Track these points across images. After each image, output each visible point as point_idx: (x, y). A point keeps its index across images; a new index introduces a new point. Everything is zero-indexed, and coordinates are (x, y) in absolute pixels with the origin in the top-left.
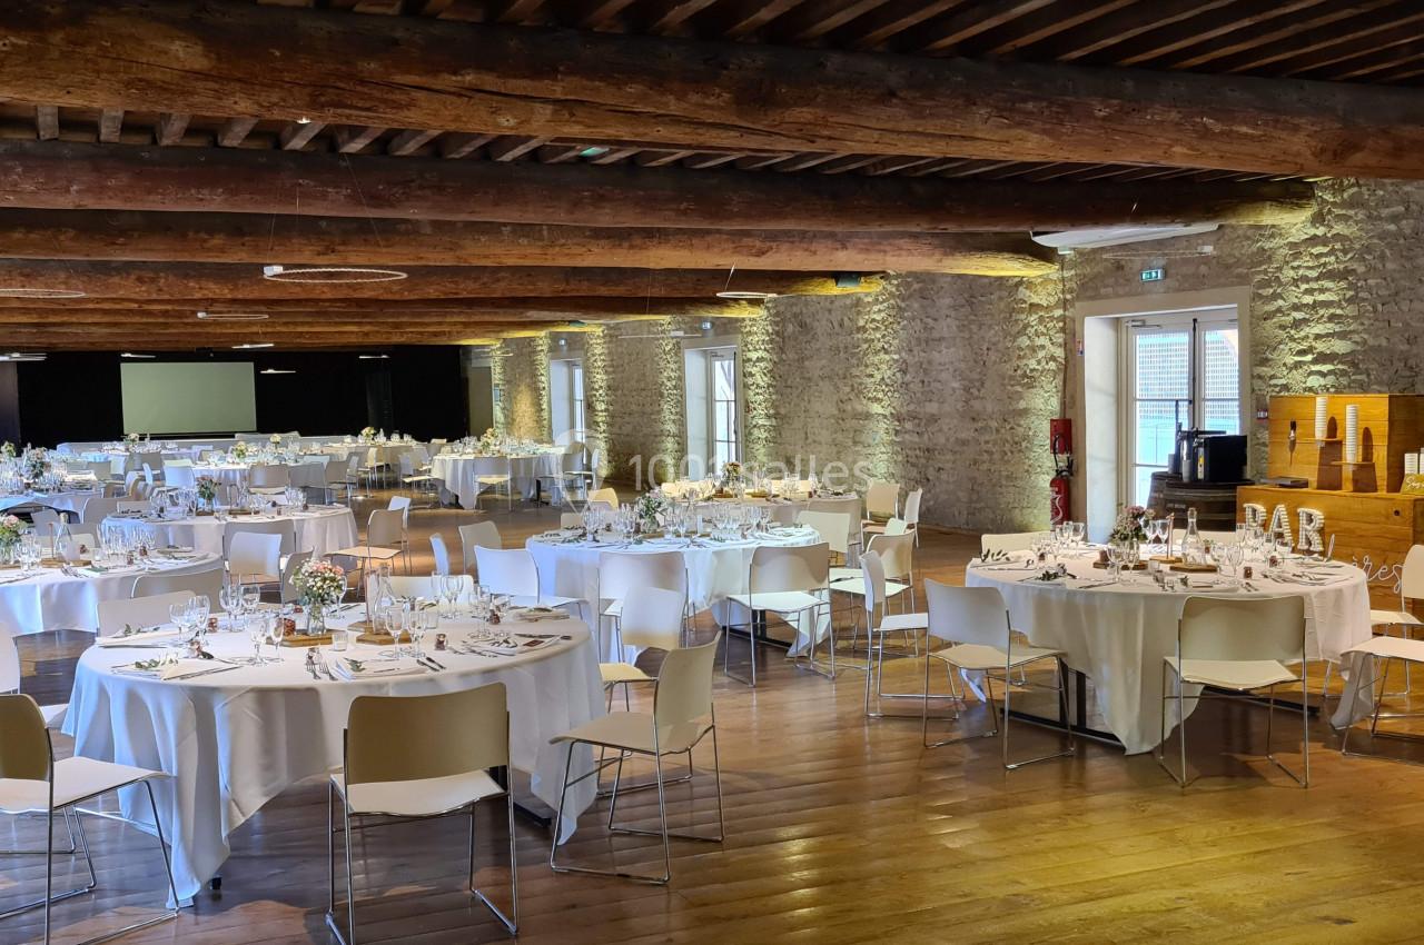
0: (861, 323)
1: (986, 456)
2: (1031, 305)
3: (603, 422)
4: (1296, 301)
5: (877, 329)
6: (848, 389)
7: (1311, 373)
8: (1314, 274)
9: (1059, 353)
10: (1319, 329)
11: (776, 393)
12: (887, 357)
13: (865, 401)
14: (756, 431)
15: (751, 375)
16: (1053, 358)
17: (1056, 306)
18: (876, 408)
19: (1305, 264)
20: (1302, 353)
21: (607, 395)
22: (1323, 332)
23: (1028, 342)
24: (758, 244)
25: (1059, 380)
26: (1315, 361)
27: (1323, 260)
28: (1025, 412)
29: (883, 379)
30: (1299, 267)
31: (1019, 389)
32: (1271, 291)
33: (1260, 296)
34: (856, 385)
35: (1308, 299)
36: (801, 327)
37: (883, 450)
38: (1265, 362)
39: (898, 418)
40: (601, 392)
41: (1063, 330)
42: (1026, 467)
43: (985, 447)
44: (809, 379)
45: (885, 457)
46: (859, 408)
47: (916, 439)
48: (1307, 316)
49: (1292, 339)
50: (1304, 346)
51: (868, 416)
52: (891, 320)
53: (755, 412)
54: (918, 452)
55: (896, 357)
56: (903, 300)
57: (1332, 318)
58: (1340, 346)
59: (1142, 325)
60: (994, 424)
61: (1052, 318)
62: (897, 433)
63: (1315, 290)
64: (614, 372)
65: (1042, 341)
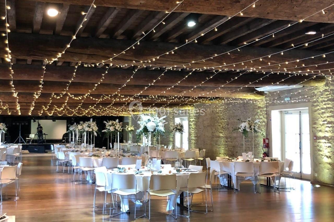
0: (218, 111)
1: (248, 149)
2: (259, 107)
4: (322, 107)
5: (221, 113)
6: (214, 129)
7: (327, 127)
8: (326, 99)
9: (266, 120)
10: (328, 115)
11: (197, 130)
12: (224, 121)
13: (218, 133)
14: (192, 141)
15: (191, 125)
16: (264, 122)
17: (265, 107)
18: (221, 135)
19: (324, 97)
20: (324, 121)
22: (329, 115)
23: (258, 117)
24: (179, 89)
25: (265, 128)
26: (327, 124)
27: (328, 96)
28: (258, 137)
29: (223, 127)
30: (323, 98)
32: (316, 104)
33: (314, 105)
34: (216, 128)
35: (325, 106)
37: (223, 146)
38: (315, 123)
39: (227, 138)
41: (266, 114)
42: (258, 152)
43: (248, 146)
45: (223, 148)
46: (217, 135)
47: (231, 143)
48: (325, 111)
49: (322, 117)
50: (325, 119)
51: (219, 137)
52: (225, 110)
53: (192, 136)
54: (231, 147)
55: (226, 121)
56: (228, 105)
57: (331, 112)
58: (333, 120)
59: (287, 113)
60: (250, 140)
61: (263, 110)
62: (226, 142)
63: (327, 104)
65: (261, 117)
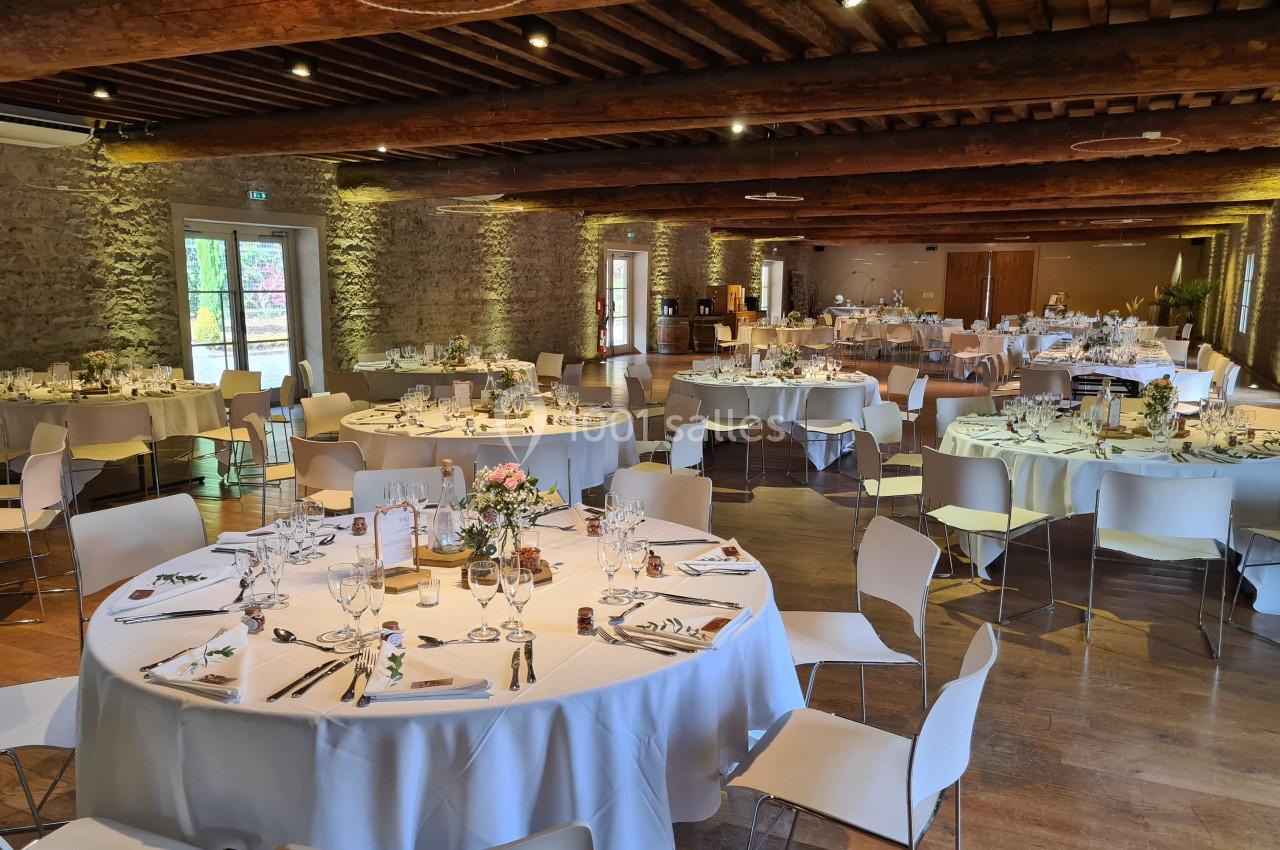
0: (482, 231)
2: (585, 239)
5: (494, 238)
6: (467, 281)
9: (596, 265)
13: (481, 290)
15: (338, 262)
16: (593, 267)
17: (597, 242)
18: (493, 295)
20: (660, 271)
23: (584, 258)
25: (596, 279)
26: (661, 275)
28: (582, 295)
29: (497, 274)
31: (579, 283)
34: (475, 278)
35: (661, 253)
36: (418, 223)
37: (498, 325)
38: (652, 274)
39: (509, 301)
41: (598, 254)
42: (581, 324)
44: (425, 271)
46: (476, 295)
47: (522, 315)
49: (658, 267)
51: (485, 302)
52: (505, 232)
55: (509, 259)
56: (515, 221)
57: (665, 260)
58: (665, 270)
60: (566, 302)
61: (594, 248)
62: (508, 312)
63: (663, 250)
65: (589, 258)
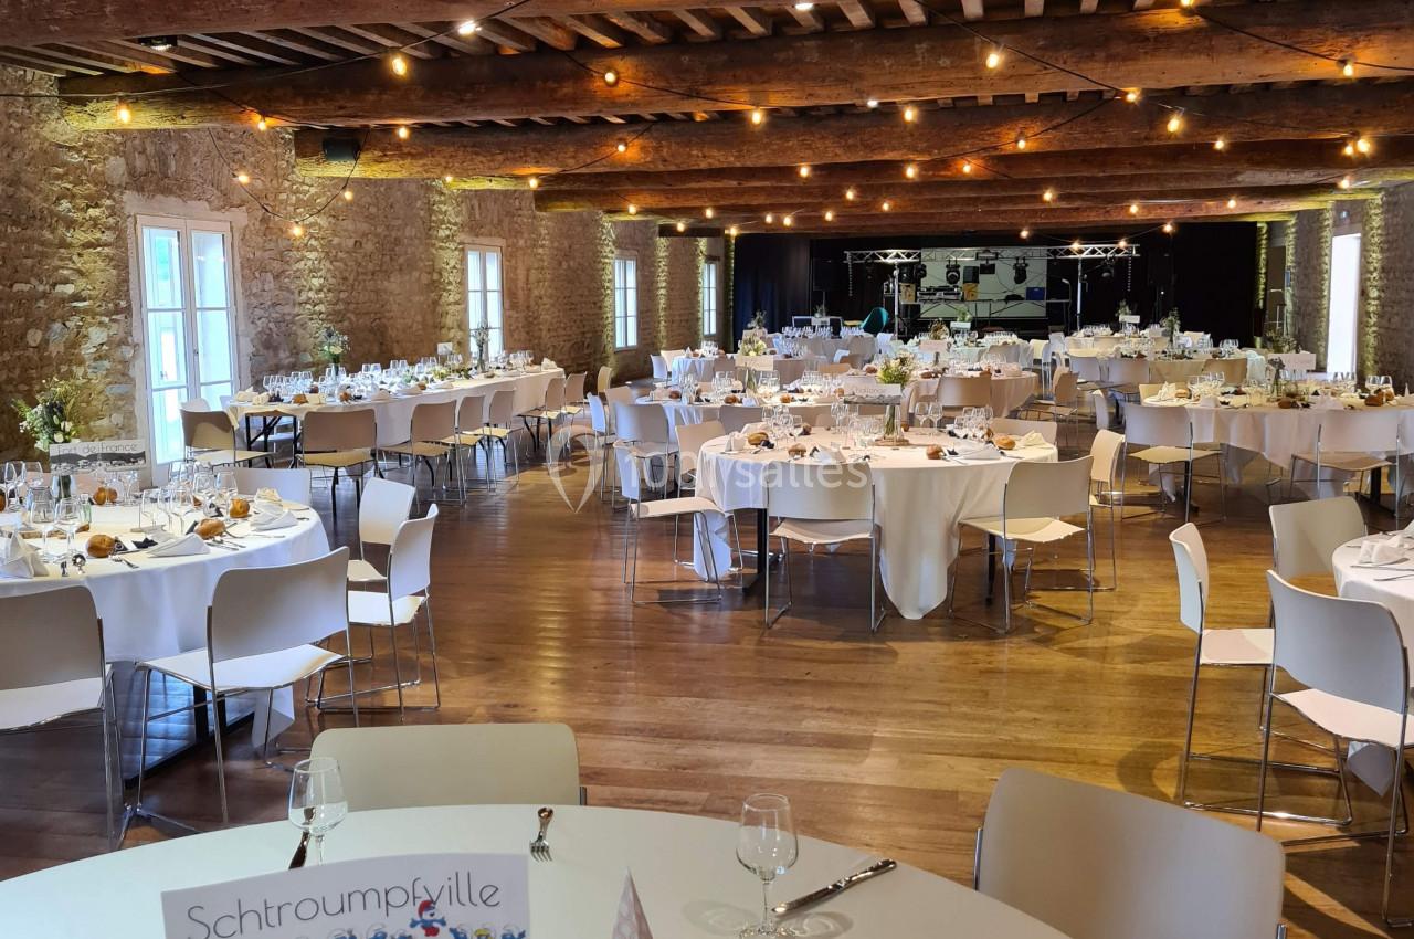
3: (1374, 313)
21: (1380, 278)
40: (1375, 275)
64: (1388, 249)
